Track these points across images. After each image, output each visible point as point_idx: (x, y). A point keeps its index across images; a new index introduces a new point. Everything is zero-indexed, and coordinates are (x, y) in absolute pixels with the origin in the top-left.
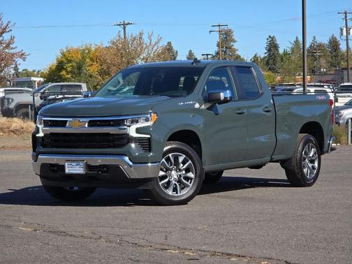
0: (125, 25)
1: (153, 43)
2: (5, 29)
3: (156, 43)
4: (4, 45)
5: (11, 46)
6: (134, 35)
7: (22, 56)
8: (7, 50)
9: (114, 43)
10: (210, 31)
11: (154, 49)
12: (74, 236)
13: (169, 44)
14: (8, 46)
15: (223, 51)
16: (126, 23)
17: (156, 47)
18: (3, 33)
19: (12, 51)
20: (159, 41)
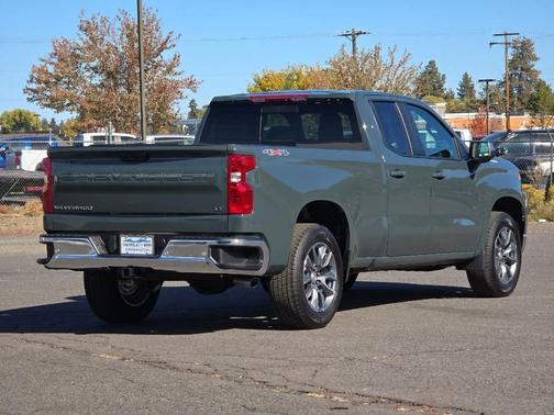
0: (354, 35)
1: (396, 63)
2: (165, 43)
3: (402, 63)
4: (164, 69)
5: (176, 70)
6: (366, 52)
7: (191, 84)
8: (168, 77)
9: (334, 64)
10: (491, 44)
11: (398, 73)
12: (178, 369)
13: (432, 63)
14: (169, 70)
15: (516, 74)
16: (357, 30)
17: (401, 69)
18: (161, 50)
19: (177, 78)
20: (405, 61)
